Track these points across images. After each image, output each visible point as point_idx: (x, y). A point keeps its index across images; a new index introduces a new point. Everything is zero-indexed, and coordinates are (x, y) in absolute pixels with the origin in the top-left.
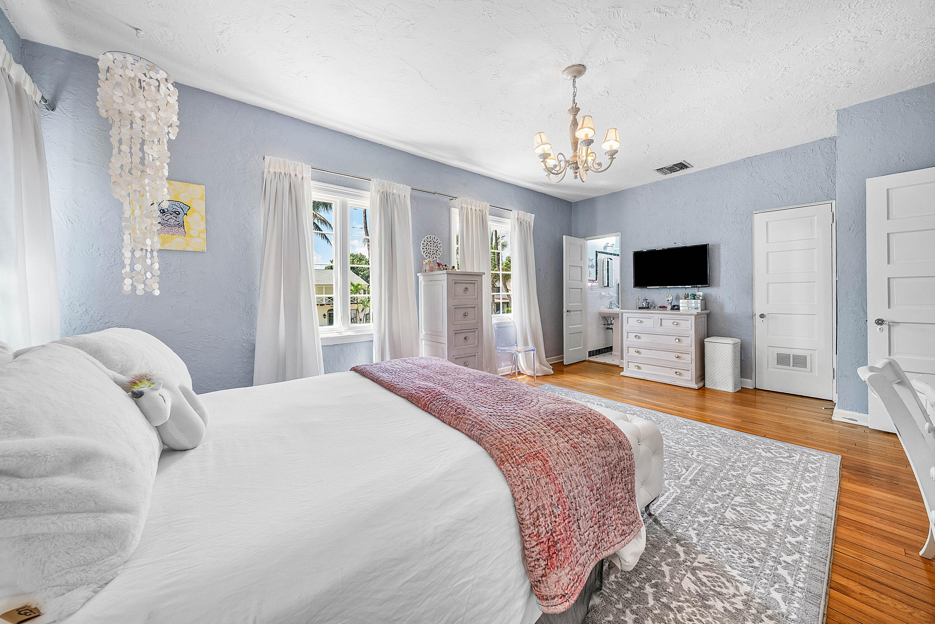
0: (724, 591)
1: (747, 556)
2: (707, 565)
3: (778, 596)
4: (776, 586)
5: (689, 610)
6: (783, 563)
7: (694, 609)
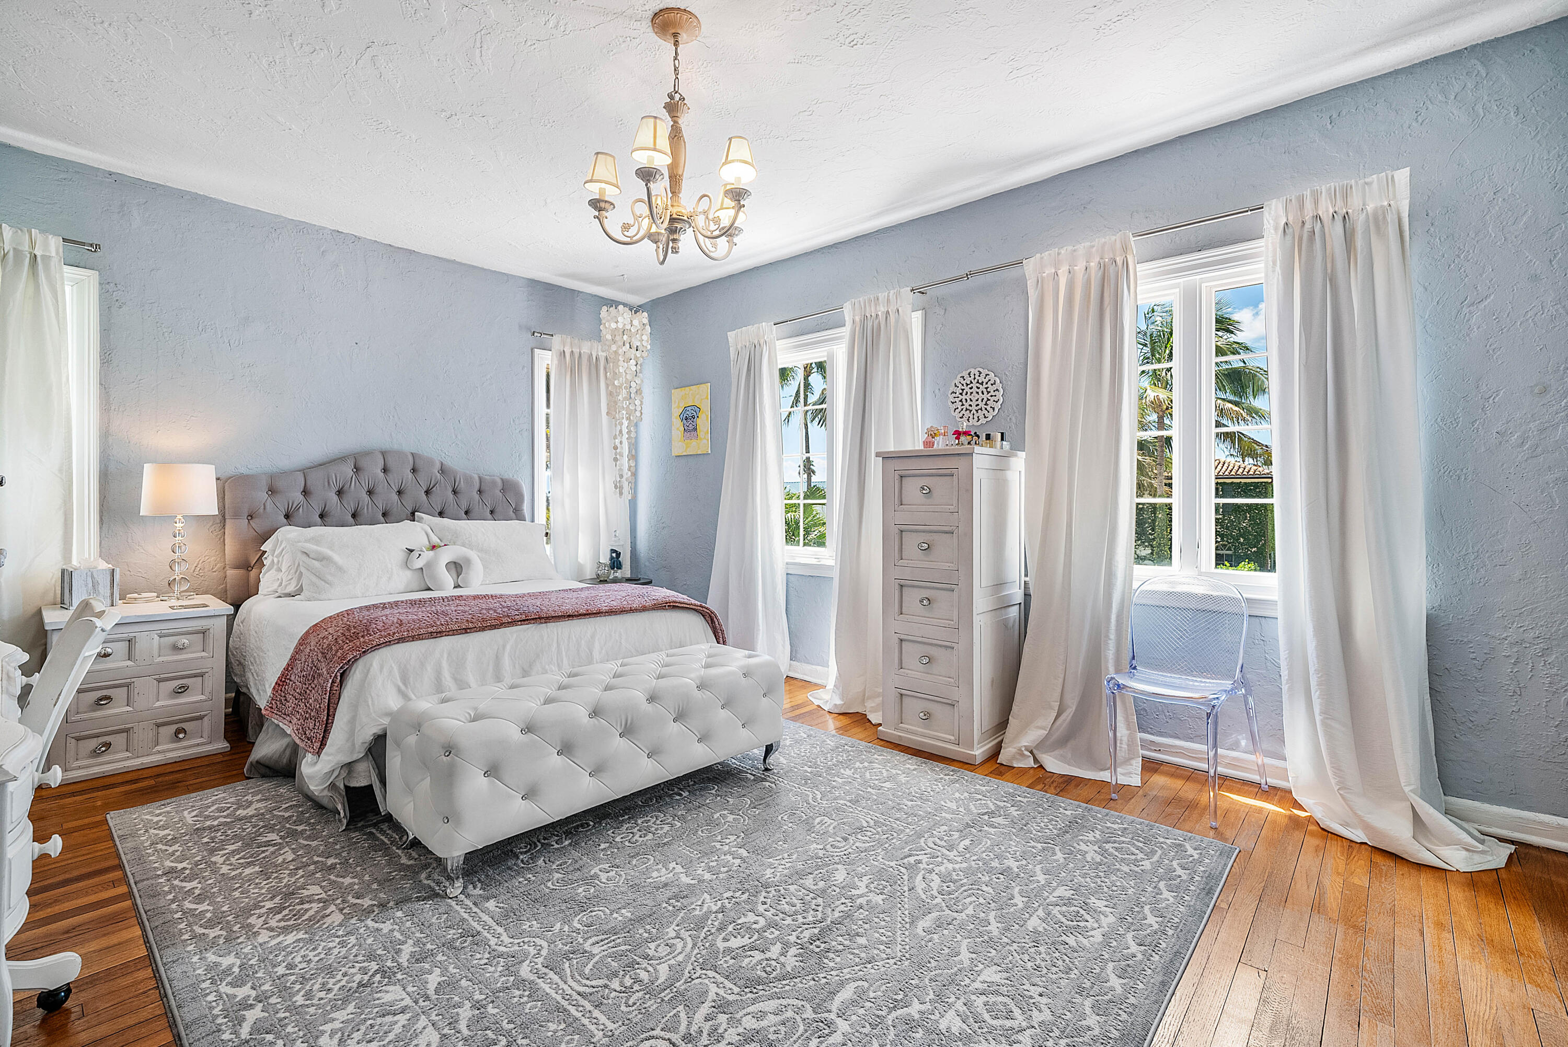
0: (279, 916)
1: (300, 966)
2: (323, 917)
3: (226, 961)
4: (236, 970)
5: (285, 881)
6: (254, 1002)
7: (283, 884)
